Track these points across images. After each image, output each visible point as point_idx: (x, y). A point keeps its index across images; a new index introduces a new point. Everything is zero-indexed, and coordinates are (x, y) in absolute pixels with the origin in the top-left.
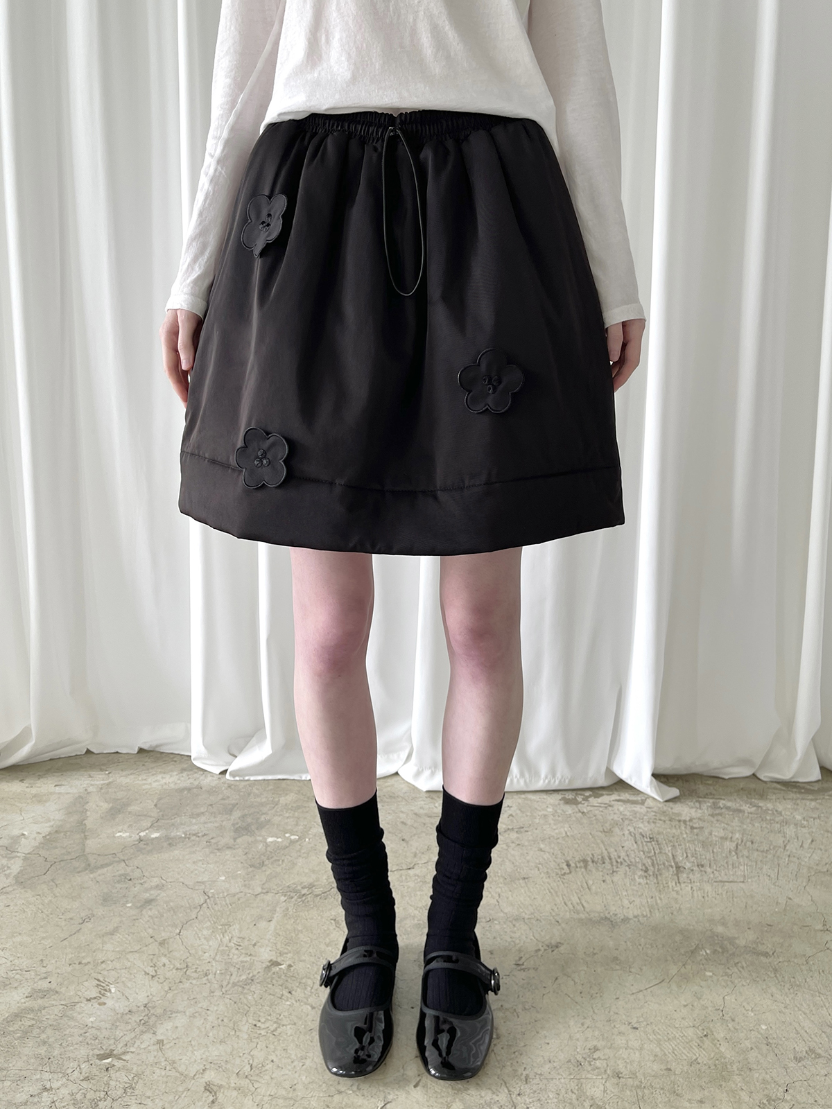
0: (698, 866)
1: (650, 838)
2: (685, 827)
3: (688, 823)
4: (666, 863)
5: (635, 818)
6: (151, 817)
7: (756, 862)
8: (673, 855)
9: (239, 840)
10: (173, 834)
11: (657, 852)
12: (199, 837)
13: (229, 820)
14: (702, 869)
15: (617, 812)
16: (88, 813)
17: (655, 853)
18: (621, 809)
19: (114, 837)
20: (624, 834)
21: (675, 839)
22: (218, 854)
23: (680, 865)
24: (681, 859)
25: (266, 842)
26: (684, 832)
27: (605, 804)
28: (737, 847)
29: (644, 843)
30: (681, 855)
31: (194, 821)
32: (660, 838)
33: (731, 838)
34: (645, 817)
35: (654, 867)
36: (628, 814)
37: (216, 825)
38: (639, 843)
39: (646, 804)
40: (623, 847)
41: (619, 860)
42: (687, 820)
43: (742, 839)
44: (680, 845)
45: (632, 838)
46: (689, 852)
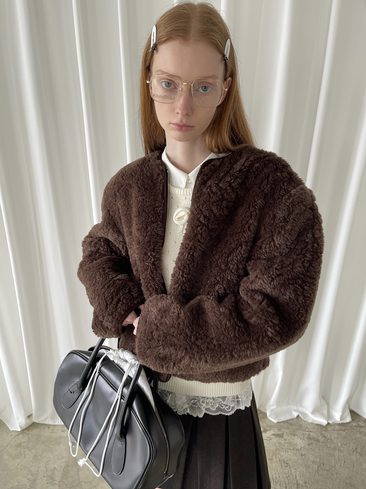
0: (305, 483)
1: (287, 464)
2: (299, 455)
3: (300, 451)
4: (293, 481)
5: (280, 448)
7: (325, 479)
8: (296, 476)
11: (290, 474)
14: (306, 485)
17: (289, 474)
18: (275, 441)
20: (277, 461)
21: (296, 463)
23: (298, 482)
24: (298, 478)
26: (299, 458)
27: (269, 438)
28: (318, 468)
29: (285, 467)
30: (298, 475)
32: (290, 462)
33: (316, 462)
34: (284, 448)
35: (289, 485)
36: (278, 445)
38: (283, 468)
39: (284, 437)
40: (277, 471)
41: (276, 481)
42: (300, 448)
43: (320, 462)
44: (298, 468)
45: (280, 464)
46: (301, 473)
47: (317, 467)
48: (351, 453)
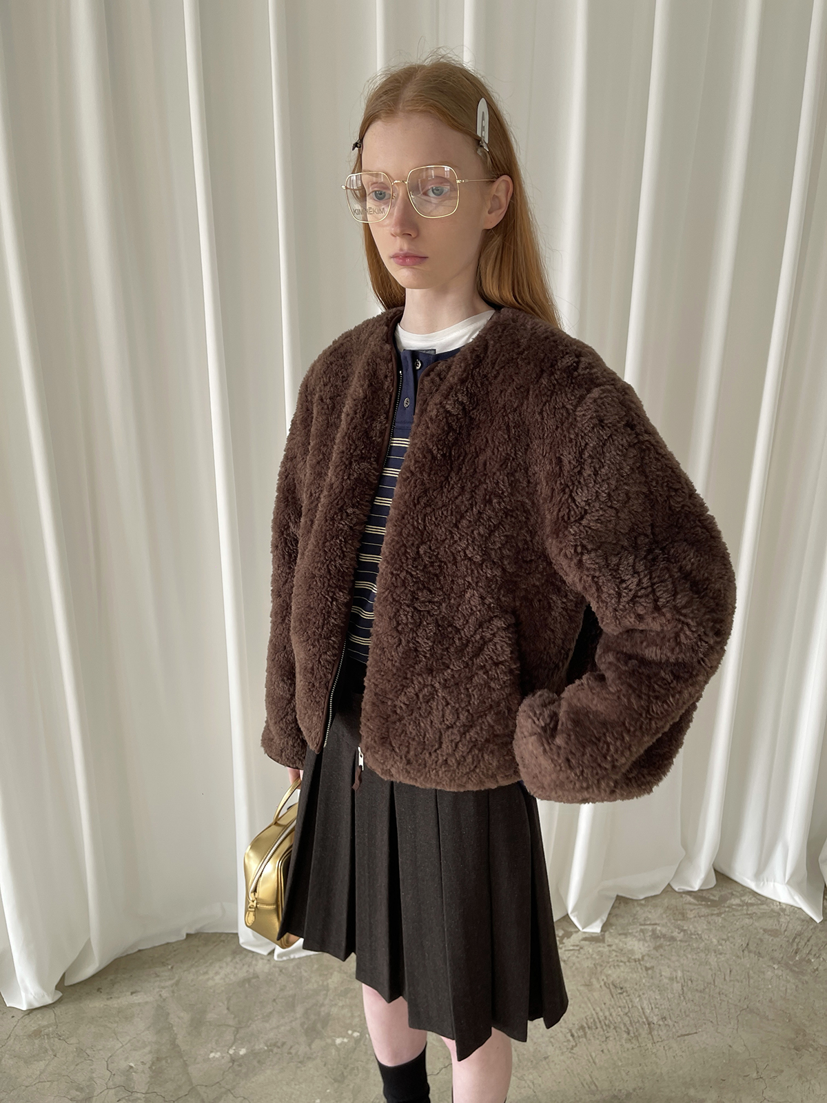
0: (662, 1019)
1: (622, 988)
2: (641, 969)
3: (642, 963)
4: (640, 1019)
5: (603, 961)
6: (229, 1026)
7: (700, 1007)
8: (642, 1009)
9: (313, 1046)
10: (257, 1047)
11: (630, 1007)
12: (279, 1047)
13: (296, 1019)
14: (666, 1022)
15: (589, 956)
16: (174, 1028)
18: (591, 951)
19: (209, 1058)
20: (601, 987)
21: (638, 985)
22: (303, 1069)
23: (650, 1020)
24: (649, 1012)
25: (335, 1045)
26: (642, 976)
27: (577, 946)
28: (683, 989)
29: (618, 996)
30: (647, 1007)
31: (267, 1025)
32: (627, 985)
33: (676, 978)
34: (611, 960)
35: (633, 1027)
37: (288, 1028)
38: (615, 996)
39: (606, 941)
40: (605, 1004)
41: (607, 1022)
42: (640, 958)
43: (684, 979)
44: (643, 994)
45: (608, 991)
46: (652, 1001)
47: (681, 988)
48: (740, 954)
